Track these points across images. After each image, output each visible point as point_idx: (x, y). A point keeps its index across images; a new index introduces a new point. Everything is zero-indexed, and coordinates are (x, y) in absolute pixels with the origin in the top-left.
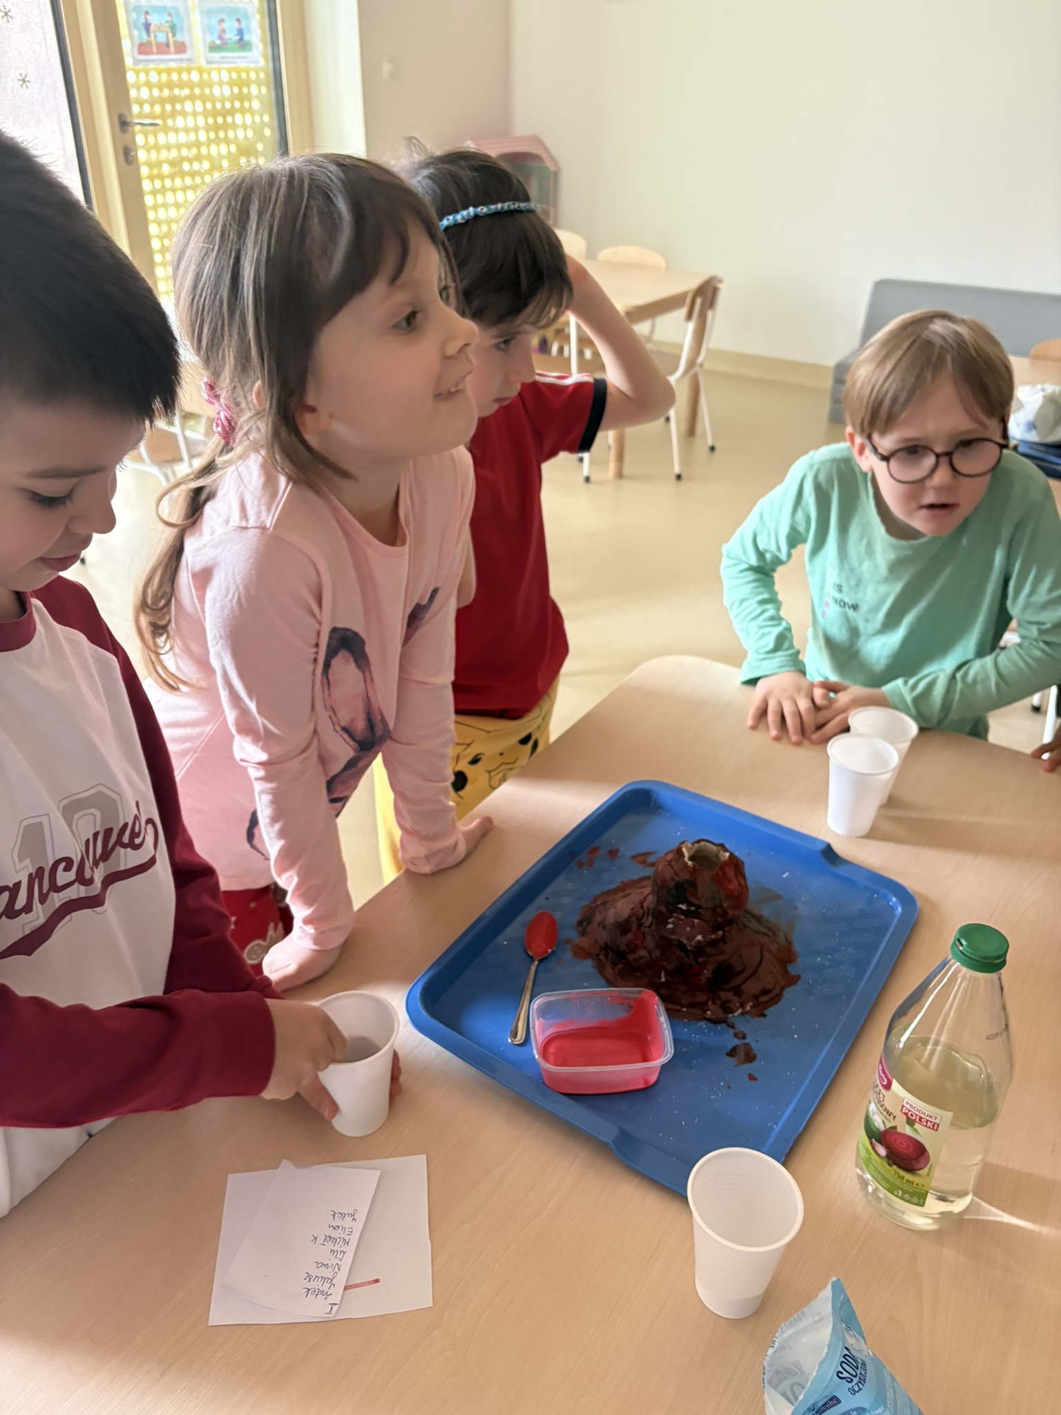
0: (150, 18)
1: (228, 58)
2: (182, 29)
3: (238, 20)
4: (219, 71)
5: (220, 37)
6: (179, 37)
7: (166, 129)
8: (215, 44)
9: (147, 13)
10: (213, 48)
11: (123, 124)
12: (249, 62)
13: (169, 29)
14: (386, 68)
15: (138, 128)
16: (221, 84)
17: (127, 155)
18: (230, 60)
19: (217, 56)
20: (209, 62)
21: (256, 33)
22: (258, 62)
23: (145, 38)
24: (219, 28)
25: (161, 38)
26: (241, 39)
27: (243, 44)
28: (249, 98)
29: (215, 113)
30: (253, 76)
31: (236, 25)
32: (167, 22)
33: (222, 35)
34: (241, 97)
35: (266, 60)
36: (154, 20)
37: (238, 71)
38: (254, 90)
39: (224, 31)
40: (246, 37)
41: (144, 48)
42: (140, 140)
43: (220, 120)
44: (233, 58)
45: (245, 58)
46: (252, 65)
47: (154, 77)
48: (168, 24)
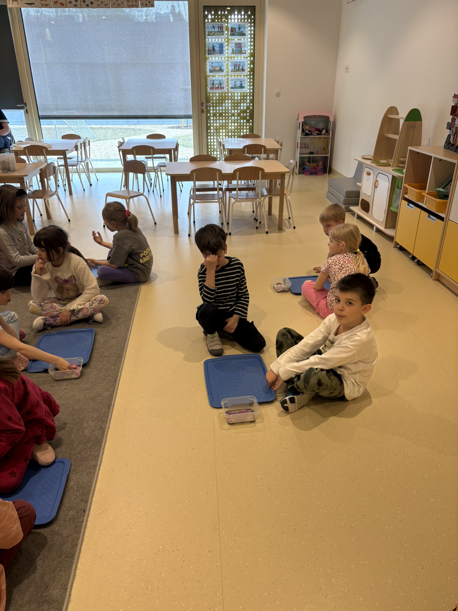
0: (214, 82)
2: (223, 84)
3: (241, 82)
4: (237, 93)
5: (234, 85)
6: (222, 86)
9: (214, 81)
10: (232, 88)
11: (202, 104)
13: (219, 84)
16: (237, 96)
17: (203, 111)
21: (247, 84)
22: (247, 91)
23: (212, 86)
24: (234, 83)
25: (217, 86)
26: (241, 86)
27: (241, 87)
28: (246, 100)
29: (235, 103)
31: (240, 83)
34: (244, 99)
35: (250, 90)
36: (215, 82)
38: (248, 98)
39: (236, 84)
40: (243, 85)
41: (211, 88)
43: (236, 105)
46: (245, 92)
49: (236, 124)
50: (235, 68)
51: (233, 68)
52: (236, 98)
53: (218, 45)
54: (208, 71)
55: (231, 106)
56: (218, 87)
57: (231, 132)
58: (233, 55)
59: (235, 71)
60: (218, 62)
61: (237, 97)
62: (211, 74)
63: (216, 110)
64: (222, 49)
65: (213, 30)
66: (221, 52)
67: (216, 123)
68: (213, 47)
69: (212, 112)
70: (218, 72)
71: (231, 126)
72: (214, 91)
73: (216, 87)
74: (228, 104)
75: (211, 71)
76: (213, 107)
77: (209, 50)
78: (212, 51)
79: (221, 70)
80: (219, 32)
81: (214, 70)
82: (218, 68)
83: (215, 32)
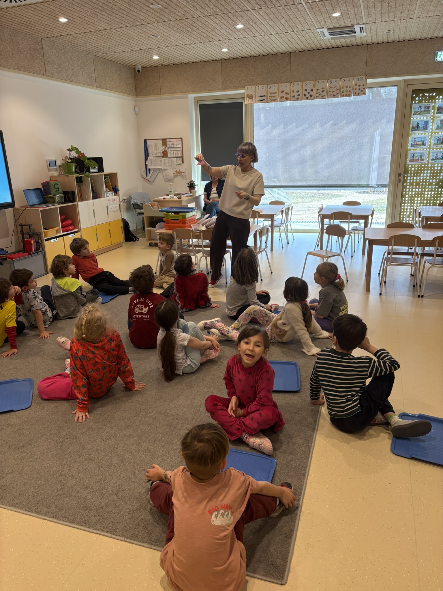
49: (433, 193)
50: (438, 142)
51: (436, 142)
52: (436, 168)
53: (423, 123)
54: (409, 145)
55: (430, 176)
56: (418, 160)
57: (427, 200)
58: (437, 131)
59: (437, 145)
60: (421, 137)
61: (438, 168)
62: (413, 148)
63: (413, 179)
64: (427, 126)
65: (420, 110)
66: (425, 128)
67: (412, 191)
68: (417, 124)
69: (408, 181)
70: (420, 146)
71: (428, 194)
72: (414, 163)
73: (416, 159)
74: (426, 174)
75: (412, 146)
76: (411, 176)
77: (412, 128)
78: (417, 128)
79: (423, 144)
80: (425, 111)
81: (416, 144)
82: (421, 143)
83: (421, 111)
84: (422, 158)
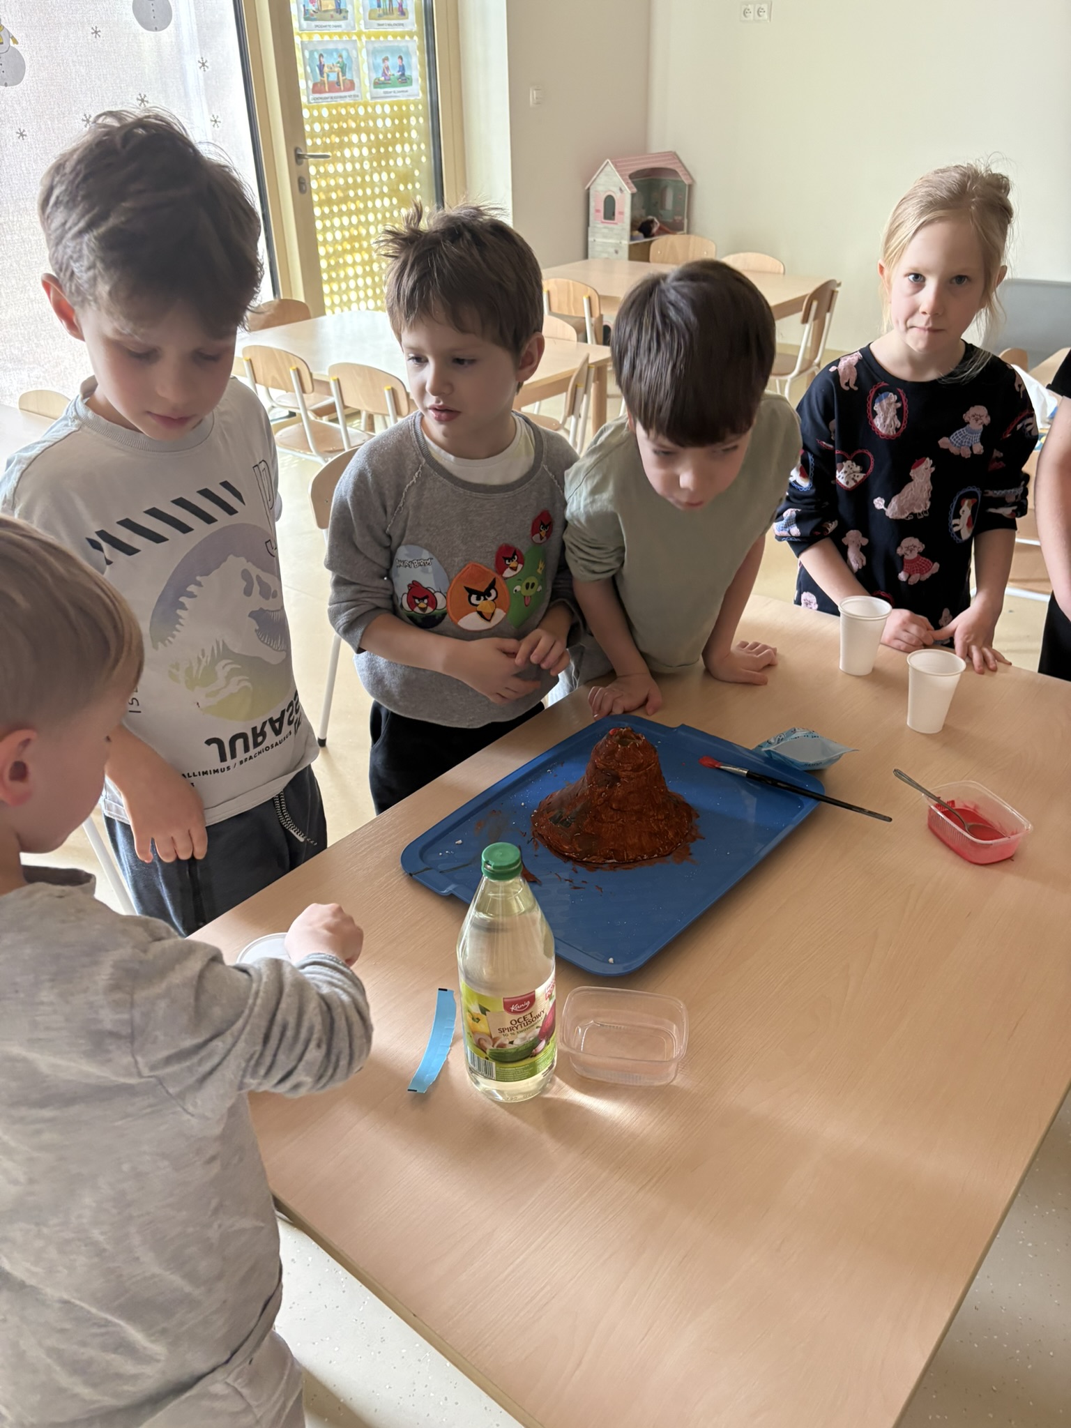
0: (324, 60)
1: (390, 92)
3: (401, 58)
4: (383, 106)
5: (384, 74)
7: (335, 160)
8: (379, 80)
9: (321, 55)
10: (377, 84)
11: (298, 157)
12: (409, 96)
13: (340, 69)
14: (533, 95)
15: (311, 160)
16: (384, 116)
17: (301, 185)
18: (393, 94)
19: (381, 91)
20: (373, 98)
21: (416, 70)
22: (418, 95)
23: (319, 78)
24: (382, 65)
26: (403, 75)
27: (404, 80)
28: (408, 128)
29: (378, 143)
30: (412, 108)
31: (398, 62)
32: (338, 63)
33: (386, 72)
34: (401, 128)
35: (424, 92)
36: (327, 62)
37: (399, 105)
39: (388, 68)
40: (407, 73)
42: (312, 170)
43: (382, 149)
44: (394, 92)
45: (407, 91)
46: (412, 98)
47: (325, 113)
48: (339, 65)
50: (379, 6)
52: (380, 123)
54: (300, 14)
55: (370, 158)
56: (338, 83)
59: (380, 17)
62: (310, 26)
70: (332, 18)
74: (359, 149)
75: (308, 17)
79: (340, 11)
81: (320, 10)
84: (348, 76)
